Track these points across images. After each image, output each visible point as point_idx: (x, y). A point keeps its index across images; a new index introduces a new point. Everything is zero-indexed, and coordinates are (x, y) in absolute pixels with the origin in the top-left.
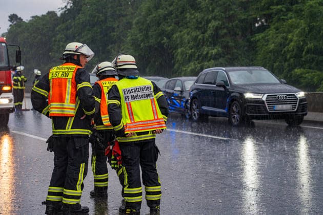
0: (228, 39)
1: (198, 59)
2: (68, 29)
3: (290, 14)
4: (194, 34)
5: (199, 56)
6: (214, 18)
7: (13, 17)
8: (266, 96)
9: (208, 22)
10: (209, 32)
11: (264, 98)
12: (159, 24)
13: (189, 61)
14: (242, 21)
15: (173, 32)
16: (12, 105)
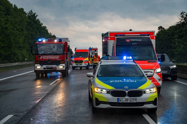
16: (64, 69)
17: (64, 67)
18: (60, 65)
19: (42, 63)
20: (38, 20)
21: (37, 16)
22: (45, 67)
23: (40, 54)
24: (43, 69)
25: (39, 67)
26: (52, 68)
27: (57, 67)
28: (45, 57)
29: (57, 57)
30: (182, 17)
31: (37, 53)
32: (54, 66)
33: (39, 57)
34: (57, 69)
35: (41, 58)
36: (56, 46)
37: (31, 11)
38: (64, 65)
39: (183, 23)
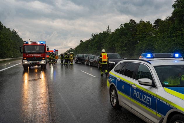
0: (129, 46)
1: (121, 51)
2: (92, 43)
3: (144, 40)
4: (120, 44)
5: (121, 50)
6: (126, 40)
7: (81, 41)
8: (115, 62)
9: (124, 41)
10: (124, 44)
11: (114, 63)
12: (112, 42)
13: (119, 51)
14: (132, 41)
15: (115, 44)
16: (45, 63)
17: (45, 62)
18: (42, 60)
19: (28, 59)
20: (18, 35)
21: (17, 32)
22: (31, 62)
23: (27, 53)
24: (29, 64)
25: (26, 62)
26: (36, 63)
27: (40, 62)
28: (30, 55)
29: (40, 55)
30: (92, 36)
31: (25, 52)
32: (38, 61)
33: (26, 55)
34: (40, 64)
35: (28, 56)
36: (38, 47)
37: (14, 30)
38: (45, 60)
39: (93, 39)
